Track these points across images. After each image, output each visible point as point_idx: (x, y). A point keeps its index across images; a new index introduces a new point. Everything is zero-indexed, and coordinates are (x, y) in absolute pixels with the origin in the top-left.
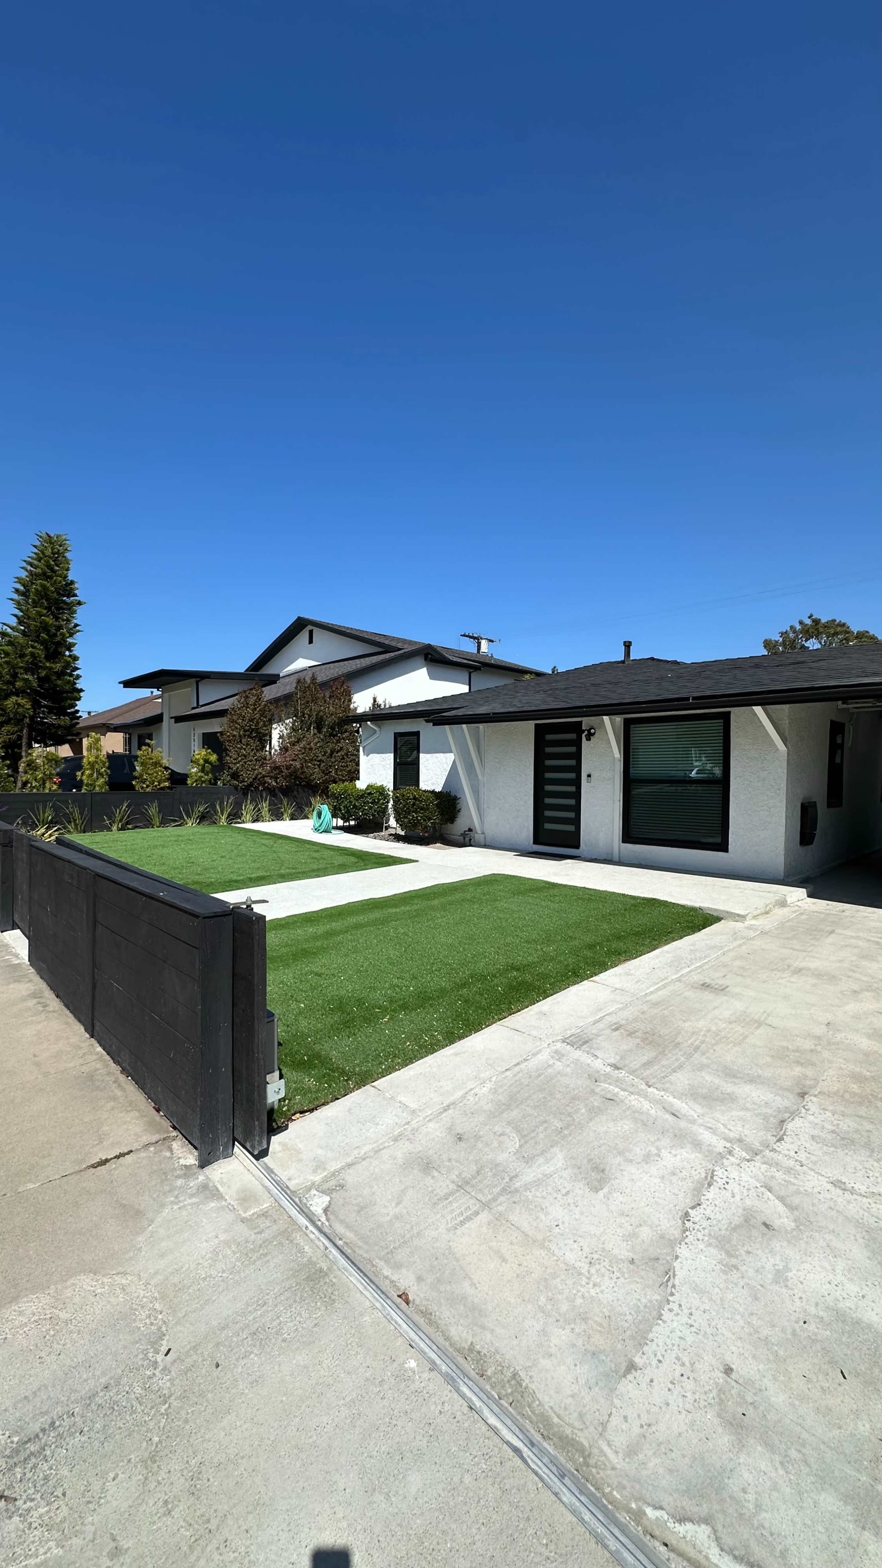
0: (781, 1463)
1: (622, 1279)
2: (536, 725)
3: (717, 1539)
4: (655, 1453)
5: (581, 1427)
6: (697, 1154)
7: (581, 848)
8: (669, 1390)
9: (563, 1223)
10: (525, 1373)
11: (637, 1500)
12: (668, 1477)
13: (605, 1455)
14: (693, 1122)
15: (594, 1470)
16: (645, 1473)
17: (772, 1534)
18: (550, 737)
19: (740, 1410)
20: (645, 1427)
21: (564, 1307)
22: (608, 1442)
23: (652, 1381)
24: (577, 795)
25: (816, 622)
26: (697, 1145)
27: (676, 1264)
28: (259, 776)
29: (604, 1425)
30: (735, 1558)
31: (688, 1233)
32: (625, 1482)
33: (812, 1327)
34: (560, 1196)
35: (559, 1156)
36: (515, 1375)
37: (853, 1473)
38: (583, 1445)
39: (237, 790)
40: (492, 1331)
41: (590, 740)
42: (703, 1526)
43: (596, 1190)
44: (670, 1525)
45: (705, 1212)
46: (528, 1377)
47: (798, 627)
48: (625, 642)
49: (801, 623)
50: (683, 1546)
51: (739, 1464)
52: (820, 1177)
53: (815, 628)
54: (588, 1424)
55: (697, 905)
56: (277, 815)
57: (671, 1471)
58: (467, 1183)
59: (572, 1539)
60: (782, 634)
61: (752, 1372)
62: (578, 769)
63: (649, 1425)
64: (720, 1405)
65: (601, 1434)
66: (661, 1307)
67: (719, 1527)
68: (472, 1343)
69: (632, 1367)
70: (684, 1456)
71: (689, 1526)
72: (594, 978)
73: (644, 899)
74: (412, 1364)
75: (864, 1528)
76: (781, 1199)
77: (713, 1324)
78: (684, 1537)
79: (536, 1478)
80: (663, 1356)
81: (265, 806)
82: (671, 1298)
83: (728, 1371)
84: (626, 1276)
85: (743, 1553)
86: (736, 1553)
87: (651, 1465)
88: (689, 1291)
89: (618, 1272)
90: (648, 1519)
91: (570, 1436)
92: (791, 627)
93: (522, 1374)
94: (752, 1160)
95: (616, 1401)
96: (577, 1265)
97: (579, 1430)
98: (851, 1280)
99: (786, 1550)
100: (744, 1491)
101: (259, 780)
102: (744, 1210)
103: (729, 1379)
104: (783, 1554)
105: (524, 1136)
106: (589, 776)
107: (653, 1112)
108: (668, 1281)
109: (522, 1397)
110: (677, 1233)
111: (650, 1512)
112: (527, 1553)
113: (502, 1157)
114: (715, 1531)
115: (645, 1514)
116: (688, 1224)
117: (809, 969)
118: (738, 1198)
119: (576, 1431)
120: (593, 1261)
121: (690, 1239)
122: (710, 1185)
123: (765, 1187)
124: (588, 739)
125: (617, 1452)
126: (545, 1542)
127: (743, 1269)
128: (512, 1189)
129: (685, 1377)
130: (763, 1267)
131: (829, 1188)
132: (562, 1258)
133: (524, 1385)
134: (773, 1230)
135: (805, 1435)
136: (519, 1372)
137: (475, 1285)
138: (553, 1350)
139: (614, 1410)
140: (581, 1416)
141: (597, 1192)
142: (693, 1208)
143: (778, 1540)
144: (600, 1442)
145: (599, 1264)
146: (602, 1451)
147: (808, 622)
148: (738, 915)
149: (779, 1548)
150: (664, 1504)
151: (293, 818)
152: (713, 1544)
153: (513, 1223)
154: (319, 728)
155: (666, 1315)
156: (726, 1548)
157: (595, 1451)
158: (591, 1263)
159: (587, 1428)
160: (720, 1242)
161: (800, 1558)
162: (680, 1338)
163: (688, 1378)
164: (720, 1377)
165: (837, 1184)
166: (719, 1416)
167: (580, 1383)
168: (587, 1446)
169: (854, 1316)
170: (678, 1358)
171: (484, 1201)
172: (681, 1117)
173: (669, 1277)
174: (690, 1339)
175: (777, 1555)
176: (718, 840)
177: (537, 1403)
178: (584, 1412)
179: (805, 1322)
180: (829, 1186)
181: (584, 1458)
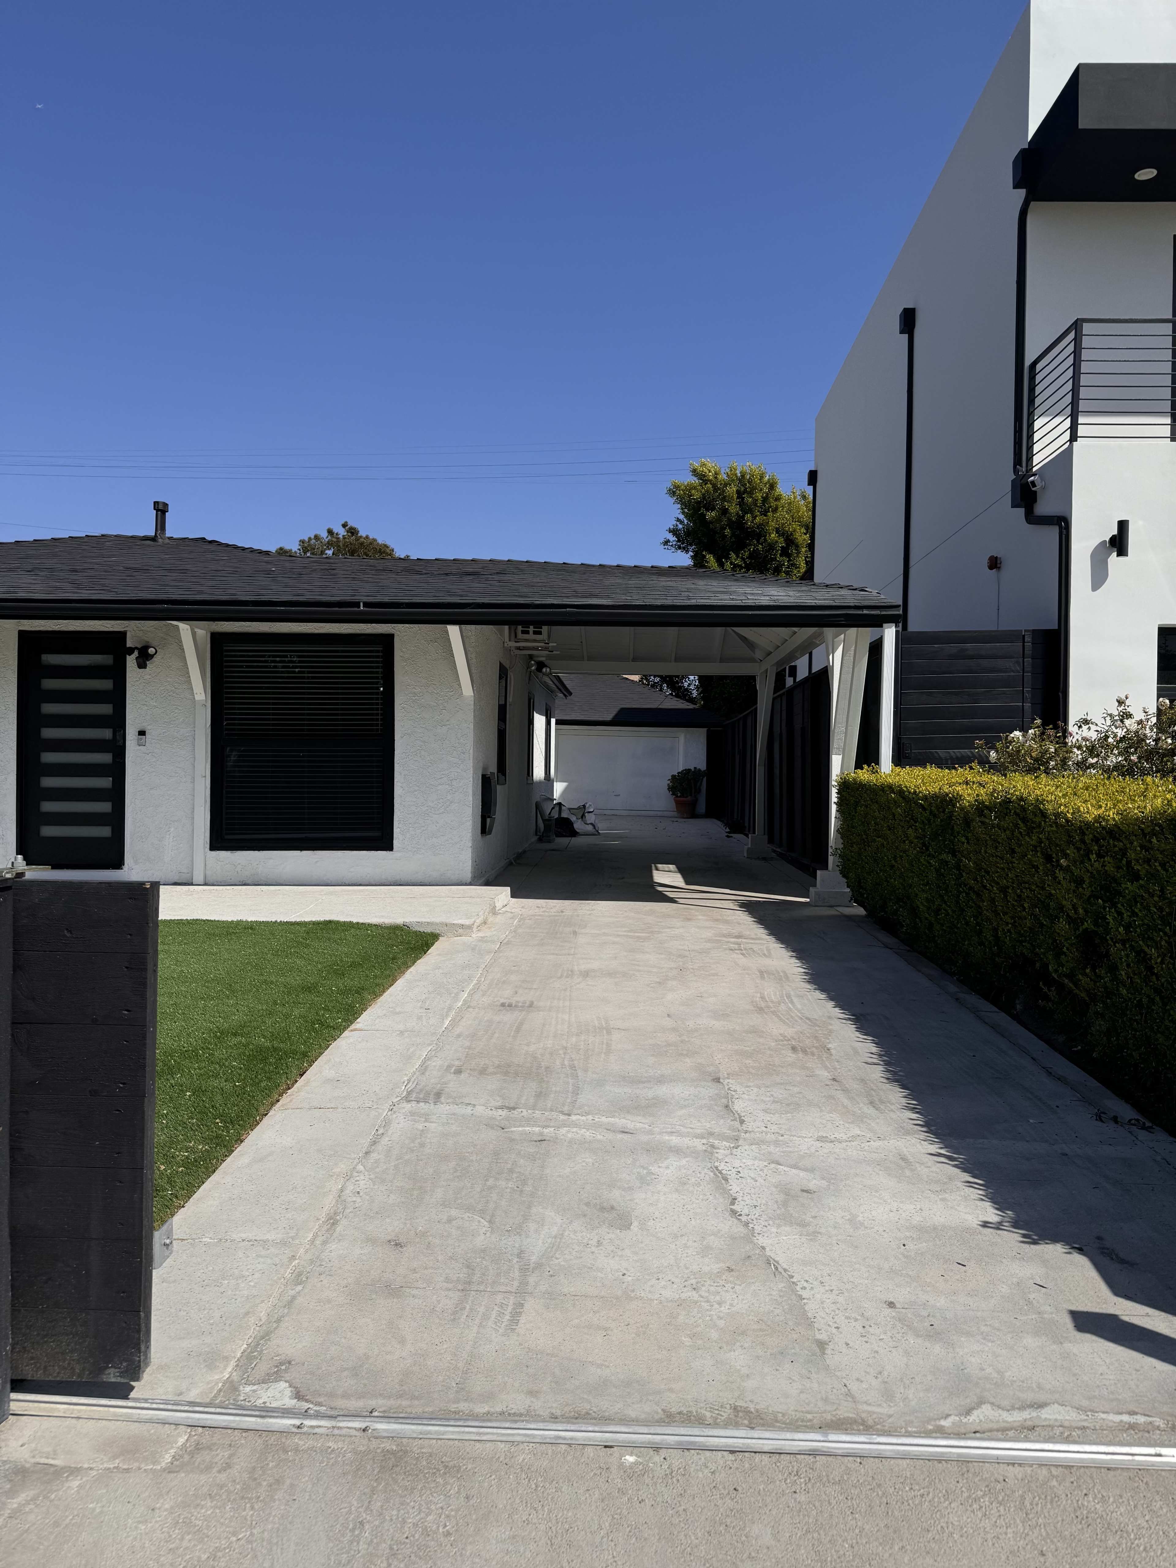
0: (984, 1339)
1: (737, 1287)
2: (22, 635)
3: (999, 1407)
4: (905, 1388)
5: (835, 1407)
6: (687, 1159)
7: (126, 867)
8: (866, 1342)
9: (627, 1270)
10: (741, 1401)
11: (928, 1422)
12: (930, 1395)
13: (874, 1413)
14: (651, 1132)
15: (879, 1427)
16: (913, 1403)
17: (1023, 1382)
18: (48, 660)
19: (927, 1324)
20: (879, 1376)
21: (714, 1335)
22: (866, 1402)
23: (847, 1344)
24: (117, 771)
26: (677, 1151)
27: (768, 1253)
29: (849, 1394)
30: (1019, 1409)
31: (751, 1225)
32: (908, 1418)
33: (911, 1246)
34: (593, 1249)
35: (547, 1213)
36: (735, 1409)
37: (1026, 1318)
38: (851, 1418)
40: (671, 1390)
41: (145, 667)
42: (983, 1406)
43: (628, 1227)
44: (965, 1420)
45: (747, 1203)
46: (749, 1402)
50: (986, 1426)
51: (962, 1356)
52: (806, 1140)
54: (838, 1402)
55: (399, 920)
57: (927, 1390)
58: (469, 1283)
59: (923, 1472)
61: (907, 1296)
62: (118, 721)
63: (880, 1373)
64: (910, 1329)
65: (855, 1402)
66: (794, 1291)
67: (992, 1400)
68: (663, 1410)
69: (822, 1345)
70: (925, 1376)
71: (975, 1413)
72: (353, 1027)
73: (314, 923)
74: (631, 1459)
75: (1061, 1343)
76: (795, 1166)
77: (845, 1280)
78: (981, 1421)
79: (851, 1459)
80: (835, 1322)
82: (794, 1280)
83: (891, 1305)
84: (738, 1282)
85: (1020, 1403)
86: (1017, 1406)
87: (911, 1396)
88: (801, 1267)
89: (727, 1283)
90: (948, 1428)
91: (834, 1418)
93: (740, 1403)
94: (739, 1146)
95: (838, 1374)
96: (683, 1296)
97: (835, 1410)
98: (902, 1202)
99: (1039, 1384)
100: (983, 1370)
102: (776, 1187)
103: (897, 1310)
104: (1039, 1387)
105: (482, 1212)
106: (142, 733)
107: (599, 1137)
108: (776, 1268)
109: (762, 1419)
110: (742, 1229)
111: (943, 1423)
112: (906, 1503)
113: (480, 1241)
114: (992, 1404)
115: (944, 1427)
116: (744, 1218)
117: (594, 971)
118: (760, 1180)
119: (834, 1413)
120: (694, 1286)
121: (758, 1229)
122: (726, 1180)
123: (773, 1162)
124: (142, 665)
125: (880, 1405)
126: (907, 1489)
127: (823, 1230)
128: (532, 1265)
129: (867, 1327)
130: (836, 1223)
131: (820, 1145)
132: (662, 1299)
133: (752, 1410)
134: (814, 1192)
135: (979, 1314)
136: (736, 1404)
137: (602, 1365)
138: (745, 1371)
139: (844, 1380)
140: (826, 1400)
141: (629, 1228)
142: (733, 1203)
143: (1030, 1382)
144: (860, 1407)
145: (703, 1285)
146: (869, 1412)
148: (462, 926)
149: (1034, 1386)
150: (947, 1412)
152: (1000, 1411)
153: (574, 1294)
155: (805, 1294)
156: (1009, 1408)
157: (864, 1415)
158: (694, 1289)
159: (839, 1405)
160: (784, 1220)
161: (1050, 1383)
162: (833, 1303)
163: (871, 1326)
164: (889, 1311)
165: (820, 1139)
166: (918, 1336)
167: (797, 1380)
168: (854, 1416)
169: (928, 1225)
170: (847, 1318)
171: (514, 1291)
172: (635, 1132)
173: (774, 1265)
174: (841, 1299)
175: (1037, 1390)
176: (377, 834)
177: (780, 1415)
178: (824, 1396)
179: (904, 1245)
180: (819, 1144)
181: (862, 1425)
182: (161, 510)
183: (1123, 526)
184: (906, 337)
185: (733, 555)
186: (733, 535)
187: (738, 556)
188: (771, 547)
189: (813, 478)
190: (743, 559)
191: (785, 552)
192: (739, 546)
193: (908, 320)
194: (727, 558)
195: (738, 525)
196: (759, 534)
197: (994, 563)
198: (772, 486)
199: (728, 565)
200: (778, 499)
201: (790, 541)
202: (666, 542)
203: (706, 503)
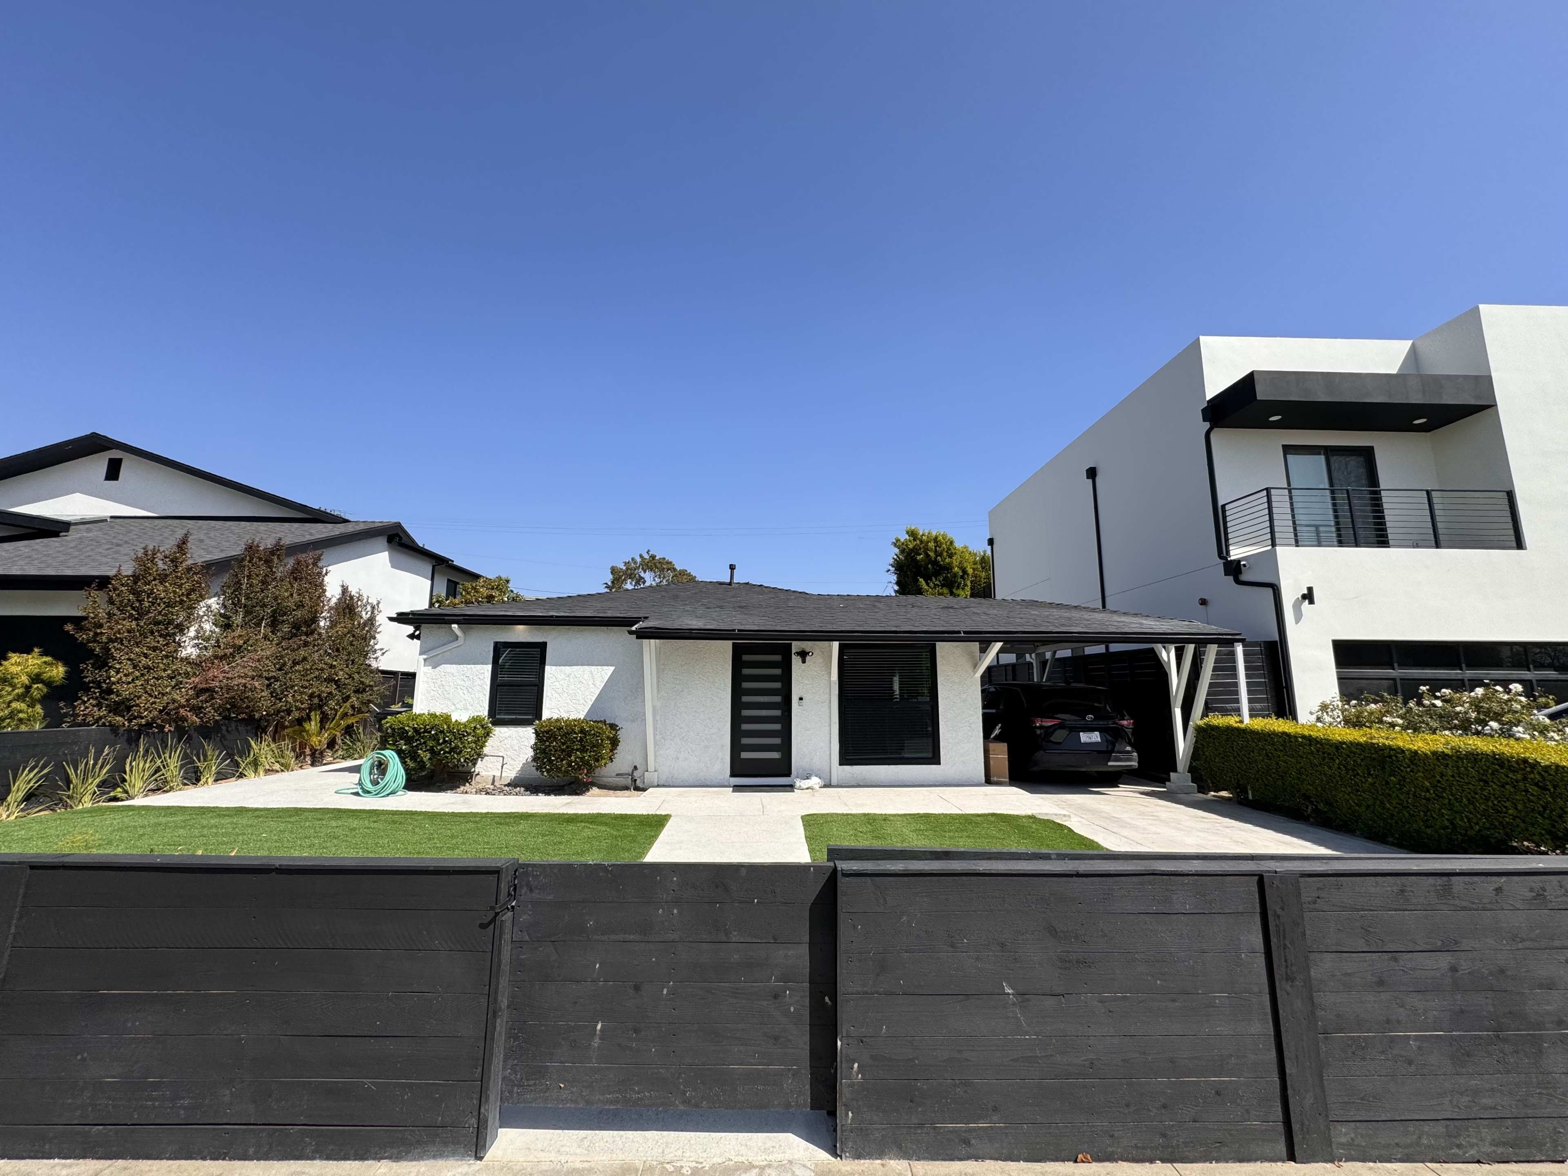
2: (734, 644)
7: (792, 778)
18: (746, 658)
24: (784, 720)
25: (653, 557)
28: (171, 706)
39: (117, 735)
47: (639, 560)
48: (730, 565)
49: (641, 556)
53: (653, 564)
56: (194, 777)
60: (625, 563)
62: (785, 692)
81: (173, 763)
92: (633, 559)
101: (170, 714)
106: (801, 699)
147: (646, 556)
151: (220, 777)
154: (274, 624)
176: (930, 755)
182: (732, 568)
183: (1310, 589)
184: (1090, 481)
185: (934, 579)
186: (933, 568)
187: (936, 580)
188: (955, 575)
189: (991, 542)
190: (940, 581)
191: (962, 577)
192: (937, 574)
193: (1092, 473)
194: (931, 580)
195: (935, 563)
196: (948, 568)
197: (1203, 602)
198: (952, 543)
199: (931, 585)
200: (955, 549)
201: (965, 572)
202: (889, 571)
203: (915, 551)
